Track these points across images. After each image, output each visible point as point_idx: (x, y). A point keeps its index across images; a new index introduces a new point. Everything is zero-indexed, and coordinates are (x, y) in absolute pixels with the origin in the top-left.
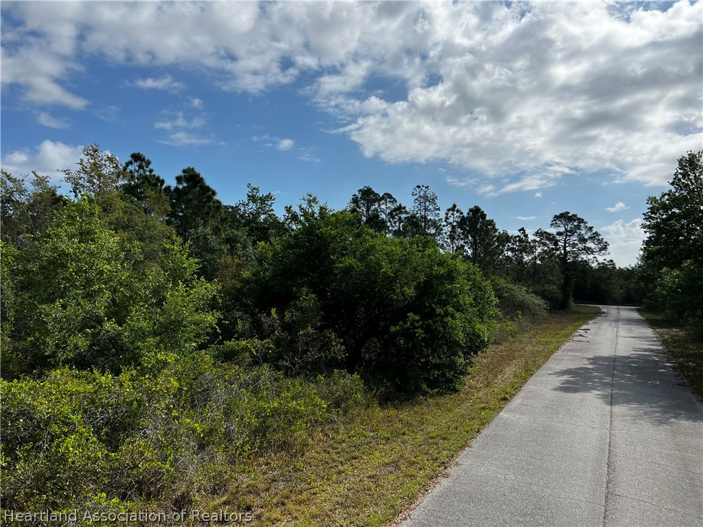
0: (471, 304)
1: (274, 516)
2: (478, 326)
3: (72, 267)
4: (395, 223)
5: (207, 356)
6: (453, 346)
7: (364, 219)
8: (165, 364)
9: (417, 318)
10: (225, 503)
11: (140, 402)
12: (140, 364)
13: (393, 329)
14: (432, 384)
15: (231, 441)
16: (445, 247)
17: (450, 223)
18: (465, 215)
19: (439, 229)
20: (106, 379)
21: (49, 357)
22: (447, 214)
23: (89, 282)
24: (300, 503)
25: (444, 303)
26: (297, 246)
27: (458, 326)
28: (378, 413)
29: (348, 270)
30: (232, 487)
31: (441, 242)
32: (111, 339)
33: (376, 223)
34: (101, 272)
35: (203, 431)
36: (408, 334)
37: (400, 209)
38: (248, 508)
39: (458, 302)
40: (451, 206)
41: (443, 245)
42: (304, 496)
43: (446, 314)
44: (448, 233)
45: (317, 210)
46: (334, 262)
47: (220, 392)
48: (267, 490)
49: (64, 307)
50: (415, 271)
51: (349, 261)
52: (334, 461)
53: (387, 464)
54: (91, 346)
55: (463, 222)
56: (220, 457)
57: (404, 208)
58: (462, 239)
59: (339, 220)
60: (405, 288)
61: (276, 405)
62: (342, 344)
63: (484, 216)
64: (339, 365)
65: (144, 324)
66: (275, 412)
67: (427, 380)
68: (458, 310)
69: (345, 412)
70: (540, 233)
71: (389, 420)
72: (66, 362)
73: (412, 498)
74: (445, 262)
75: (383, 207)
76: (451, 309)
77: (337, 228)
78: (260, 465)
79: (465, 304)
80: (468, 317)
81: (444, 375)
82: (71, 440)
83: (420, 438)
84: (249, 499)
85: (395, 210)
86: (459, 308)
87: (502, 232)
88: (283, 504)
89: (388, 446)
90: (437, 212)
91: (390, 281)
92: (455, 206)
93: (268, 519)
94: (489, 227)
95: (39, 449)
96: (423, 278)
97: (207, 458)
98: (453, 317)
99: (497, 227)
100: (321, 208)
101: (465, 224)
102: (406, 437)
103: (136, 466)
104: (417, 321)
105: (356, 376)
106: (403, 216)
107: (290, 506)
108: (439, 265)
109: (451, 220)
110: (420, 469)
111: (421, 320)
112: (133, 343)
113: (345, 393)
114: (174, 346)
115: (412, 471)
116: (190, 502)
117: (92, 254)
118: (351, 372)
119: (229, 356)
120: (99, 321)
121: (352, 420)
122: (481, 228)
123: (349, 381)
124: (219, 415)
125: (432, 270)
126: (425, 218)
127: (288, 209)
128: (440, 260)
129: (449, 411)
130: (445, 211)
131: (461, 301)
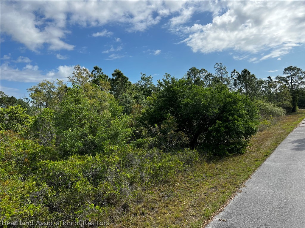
0: (246, 114)
1: (163, 211)
2: (250, 123)
3: (73, 114)
4: (208, 81)
5: (130, 146)
6: (239, 133)
7: (193, 82)
8: (113, 150)
9: (221, 122)
10: (143, 207)
11: (104, 167)
12: (104, 152)
13: (210, 128)
14: (231, 151)
15: (143, 180)
16: (232, 89)
17: (234, 78)
18: (240, 74)
19: (228, 81)
20: (90, 158)
21: (69, 151)
22: (232, 74)
23: (80, 120)
24: (174, 206)
25: (233, 115)
26: (163, 96)
27: (240, 124)
28: (207, 166)
29: (186, 104)
30: (145, 200)
31: (230, 88)
32: (91, 142)
33: (197, 82)
34: (85, 116)
35: (131, 177)
36: (217, 130)
37: (209, 75)
38: (153, 209)
39: (240, 113)
40: (233, 71)
41: (231, 89)
42: (176, 203)
43: (234, 119)
44: (233, 83)
45: (170, 80)
46: (180, 102)
47: (137, 160)
48: (160, 201)
49: (72, 131)
50: (218, 102)
51: (186, 100)
52: (188, 187)
53: (212, 188)
54: (84, 146)
55: (239, 77)
56: (139, 188)
57: (211, 74)
58: (240, 85)
59: (182, 83)
60: (214, 110)
61: (160, 164)
62: (187, 137)
63: (249, 73)
64: (187, 146)
65: (103, 135)
66: (160, 168)
67: (228, 150)
68: (240, 117)
69: (192, 166)
70: (278, 78)
71: (212, 169)
72: (75, 153)
73: (224, 202)
74: (232, 96)
75: (201, 75)
76: (236, 117)
77: (180, 86)
78: (156, 190)
79: (243, 114)
80: (245, 120)
81: (236, 147)
82: (78, 184)
83: (227, 175)
84: (153, 205)
85: (207, 76)
86: (240, 116)
87: (259, 80)
88: (167, 206)
89: (212, 180)
90: (227, 74)
91: (206, 107)
92: (235, 70)
93: (161, 213)
94: (252, 78)
95: (67, 187)
96: (222, 104)
97: (134, 188)
98: (238, 120)
99: (256, 77)
100: (172, 79)
101: (241, 78)
102: (220, 176)
103: (105, 193)
104: (221, 124)
105: (194, 150)
106: (211, 78)
107: (170, 207)
108: (229, 97)
110: (228, 189)
111: (222, 123)
112: (100, 143)
113: (191, 158)
114: (116, 143)
115: (224, 190)
116: (128, 206)
117: (80, 109)
118: (193, 149)
119: (139, 146)
120: (87, 136)
121: (195, 169)
122: (249, 79)
123: (191, 153)
124: (137, 170)
125: (226, 100)
126: (222, 77)
127: (159, 81)
128: (229, 95)
129: (240, 163)
130: (231, 73)
131: (241, 113)
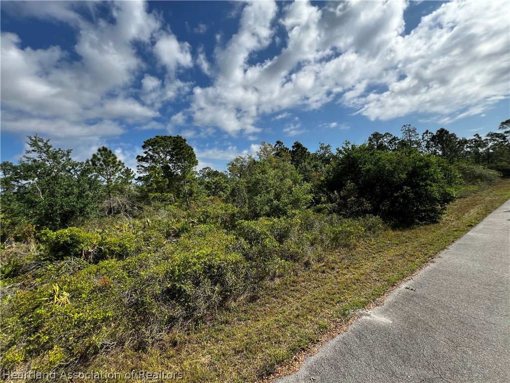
0: (443, 178)
1: (344, 272)
2: (448, 189)
3: (261, 183)
4: (393, 146)
5: (310, 211)
6: (433, 200)
7: (376, 147)
8: (295, 214)
9: (409, 188)
10: (323, 266)
11: (288, 228)
12: (287, 215)
13: (395, 194)
14: (422, 219)
15: (323, 242)
16: (424, 151)
17: (426, 140)
18: (435, 134)
19: (419, 144)
20: (276, 220)
21: (258, 213)
22: (423, 136)
23: (267, 188)
24: (355, 268)
25: (425, 180)
26: (343, 164)
27: (435, 190)
28: (391, 233)
29: (368, 171)
30: (326, 260)
31: (421, 151)
32: (276, 206)
33: (381, 147)
34: (270, 184)
35: (312, 239)
36: (405, 197)
37: (394, 139)
38: (333, 268)
39: (433, 178)
40: (425, 131)
41: (422, 152)
42: (357, 266)
43: (427, 185)
44: (425, 145)
45: (350, 147)
46: (361, 168)
47: (317, 224)
48: (341, 262)
49: (261, 197)
50: (405, 166)
51: (368, 166)
52: (370, 252)
53: (398, 255)
54: (270, 209)
55: (433, 138)
56: (320, 249)
57: (397, 138)
58: (434, 147)
59: (363, 149)
60: (400, 175)
61: (340, 229)
62: (369, 204)
63: (447, 132)
64: (369, 213)
65: (286, 201)
66: (340, 232)
67: (418, 218)
68: (434, 182)
69: (374, 232)
70: (492, 135)
71: (398, 236)
72: (264, 215)
73: (413, 271)
74: (423, 159)
75: (386, 139)
76: (429, 182)
77: (361, 153)
78: (336, 252)
79: (438, 178)
80: (441, 185)
81: (428, 215)
82: (268, 240)
83: (416, 244)
84: (333, 265)
85: (392, 140)
86: (434, 181)
87: (461, 139)
88: (348, 268)
89: (398, 247)
90: (417, 136)
91: (391, 173)
92: (427, 131)
93: (342, 273)
94: (452, 138)
95: (259, 242)
96: (410, 169)
97: (315, 249)
98: (431, 186)
99: (457, 136)
100: (352, 146)
101: (435, 139)
102: (407, 244)
103: (289, 250)
104: (409, 190)
105: (377, 217)
106: (397, 142)
107: (351, 269)
108: (419, 161)
109: (426, 138)
110: (417, 258)
111: (411, 189)
112: (283, 207)
113: (373, 224)
114: (298, 207)
115: (412, 258)
116: (310, 264)
117: (266, 178)
118: (375, 215)
119: (319, 211)
120: (272, 201)
121: (378, 236)
122: (446, 140)
123: (373, 219)
124: (317, 233)
125: (416, 164)
126: (410, 140)
127: (338, 149)
128: (420, 159)
129: (433, 232)
130: (422, 134)
131: (435, 177)
